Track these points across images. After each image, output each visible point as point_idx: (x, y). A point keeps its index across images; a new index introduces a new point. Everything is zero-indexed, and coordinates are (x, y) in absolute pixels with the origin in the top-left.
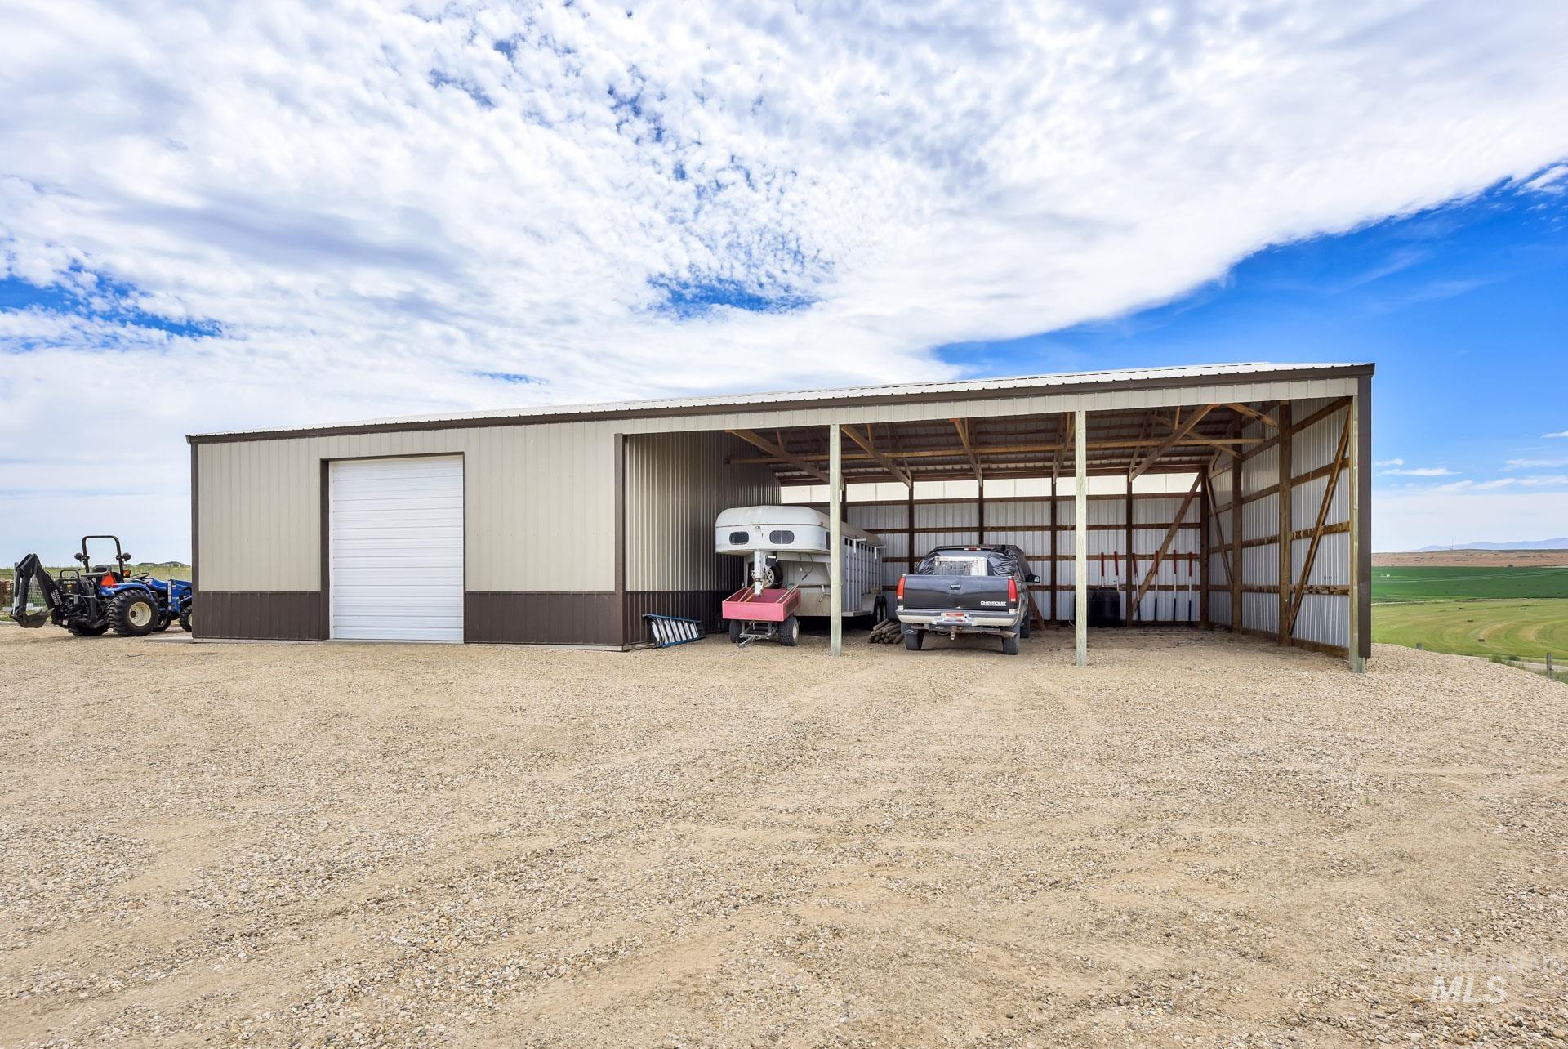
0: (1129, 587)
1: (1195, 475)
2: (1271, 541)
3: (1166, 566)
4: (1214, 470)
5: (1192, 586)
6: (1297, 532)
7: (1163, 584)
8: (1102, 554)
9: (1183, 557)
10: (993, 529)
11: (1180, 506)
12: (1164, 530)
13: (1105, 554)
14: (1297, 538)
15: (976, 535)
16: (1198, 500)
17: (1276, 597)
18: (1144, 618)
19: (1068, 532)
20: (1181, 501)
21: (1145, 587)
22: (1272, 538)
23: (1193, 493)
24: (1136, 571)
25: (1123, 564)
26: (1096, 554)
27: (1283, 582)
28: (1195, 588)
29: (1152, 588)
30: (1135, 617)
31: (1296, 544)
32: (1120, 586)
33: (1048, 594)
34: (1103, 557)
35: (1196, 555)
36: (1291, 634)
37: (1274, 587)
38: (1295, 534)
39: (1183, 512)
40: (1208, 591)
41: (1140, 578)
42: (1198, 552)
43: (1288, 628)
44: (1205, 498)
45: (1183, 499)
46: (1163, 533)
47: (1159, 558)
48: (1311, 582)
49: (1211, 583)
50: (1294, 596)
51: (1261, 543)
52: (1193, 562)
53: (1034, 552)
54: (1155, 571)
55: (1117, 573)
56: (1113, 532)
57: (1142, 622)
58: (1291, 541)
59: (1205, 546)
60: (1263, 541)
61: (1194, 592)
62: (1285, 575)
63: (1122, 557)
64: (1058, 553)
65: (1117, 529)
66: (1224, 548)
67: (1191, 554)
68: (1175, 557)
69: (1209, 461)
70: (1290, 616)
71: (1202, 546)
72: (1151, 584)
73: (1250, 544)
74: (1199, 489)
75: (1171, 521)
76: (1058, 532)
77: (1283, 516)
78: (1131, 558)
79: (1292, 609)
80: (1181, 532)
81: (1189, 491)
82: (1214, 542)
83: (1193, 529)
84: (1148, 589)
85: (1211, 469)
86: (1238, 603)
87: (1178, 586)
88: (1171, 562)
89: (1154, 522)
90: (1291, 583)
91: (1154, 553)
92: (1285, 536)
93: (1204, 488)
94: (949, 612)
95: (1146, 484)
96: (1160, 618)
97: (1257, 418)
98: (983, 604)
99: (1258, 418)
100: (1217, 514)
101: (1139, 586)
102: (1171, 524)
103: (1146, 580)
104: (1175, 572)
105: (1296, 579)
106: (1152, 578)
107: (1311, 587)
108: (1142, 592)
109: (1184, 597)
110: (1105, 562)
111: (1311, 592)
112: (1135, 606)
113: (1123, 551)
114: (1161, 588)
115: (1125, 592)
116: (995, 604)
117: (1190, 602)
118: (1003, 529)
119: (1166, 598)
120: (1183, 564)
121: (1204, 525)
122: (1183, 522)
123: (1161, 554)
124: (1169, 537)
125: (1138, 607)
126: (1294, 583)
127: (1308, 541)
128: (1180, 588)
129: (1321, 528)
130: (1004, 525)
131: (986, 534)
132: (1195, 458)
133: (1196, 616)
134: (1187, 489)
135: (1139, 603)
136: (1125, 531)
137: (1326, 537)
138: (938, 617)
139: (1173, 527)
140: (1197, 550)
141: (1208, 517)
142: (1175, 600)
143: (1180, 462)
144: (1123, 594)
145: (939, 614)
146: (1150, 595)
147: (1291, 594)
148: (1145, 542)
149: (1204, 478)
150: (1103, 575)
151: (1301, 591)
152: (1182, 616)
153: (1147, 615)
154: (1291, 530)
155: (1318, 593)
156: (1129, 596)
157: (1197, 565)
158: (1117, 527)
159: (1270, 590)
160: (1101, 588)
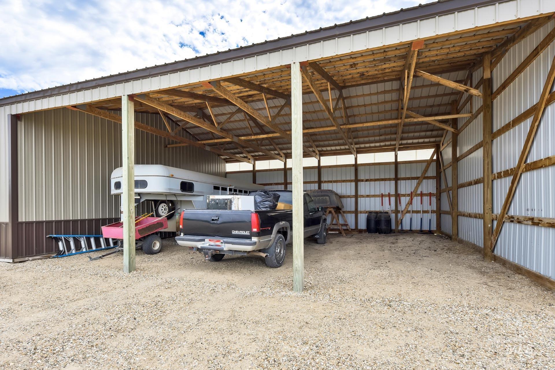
0: (397, 212)
1: (432, 150)
2: (477, 182)
3: (416, 200)
4: (443, 145)
5: (431, 211)
6: (498, 173)
7: (415, 210)
8: (382, 194)
9: (426, 195)
10: (325, 182)
11: (424, 167)
12: (415, 180)
13: (384, 194)
14: (498, 178)
15: (317, 185)
16: (434, 164)
17: (481, 222)
18: (404, 228)
19: (364, 182)
20: (425, 165)
21: (405, 212)
22: (477, 180)
23: (432, 159)
24: (400, 203)
25: (393, 199)
26: (379, 194)
27: (486, 211)
28: (433, 212)
29: (408, 212)
30: (400, 228)
31: (497, 183)
32: (392, 211)
33: (353, 215)
34: (382, 196)
35: (434, 194)
36: (493, 251)
37: (479, 214)
38: (496, 175)
39: (426, 171)
40: (440, 214)
41: (402, 206)
42: (435, 192)
43: (491, 247)
44: (438, 162)
45: (426, 163)
46: (415, 182)
47: (413, 196)
48: (512, 213)
49: (442, 209)
50: (495, 223)
51: (470, 184)
52: (432, 198)
53: (346, 194)
54: (410, 203)
55: (390, 204)
56: (387, 182)
57: (403, 230)
58: (492, 181)
59: (439, 188)
60: (471, 182)
61: (432, 214)
62: (488, 206)
63: (392, 195)
64: (359, 194)
65: (390, 180)
66: (448, 189)
67: (430, 193)
68: (422, 195)
69: (440, 141)
70: (492, 238)
71: (437, 189)
72: (409, 210)
73: (463, 186)
74: (435, 158)
75: (419, 175)
76: (359, 183)
77: (486, 162)
78: (398, 196)
79: (494, 233)
80: (425, 181)
81: (429, 159)
82: (443, 187)
83: (432, 180)
84: (407, 213)
85: (441, 145)
86: (456, 223)
87: (423, 211)
88: (419, 198)
89: (410, 177)
90: (493, 212)
91: (410, 193)
92: (488, 176)
93: (438, 157)
94: (212, 238)
95: (405, 156)
96: (414, 228)
97: (465, 90)
98: (235, 232)
99: (467, 91)
100: (444, 170)
101: (402, 211)
102: (419, 177)
103: (405, 208)
104: (421, 204)
105: (498, 209)
106: (409, 207)
107: (512, 217)
108: (403, 214)
109: (427, 217)
110: (384, 198)
111: (512, 221)
112: (400, 222)
113: (393, 192)
114: (414, 212)
115: (394, 214)
116: (242, 233)
117: (430, 220)
118: (331, 182)
119: (417, 218)
120: (426, 199)
121: (438, 177)
122: (426, 176)
123: (414, 194)
124: (418, 184)
125: (401, 223)
126: (495, 212)
127: (508, 180)
128: (424, 212)
129: (523, 166)
130: (331, 180)
131: (322, 184)
132: (432, 140)
133: (434, 227)
134: (428, 158)
135: (402, 220)
136: (394, 181)
137: (528, 173)
138: (203, 242)
139: (421, 179)
140: (434, 191)
141: (440, 173)
142: (421, 219)
143: (424, 143)
144: (393, 216)
145: (204, 240)
146: (408, 216)
147: (493, 221)
148: (406, 187)
149: (438, 151)
150: (382, 205)
151: (503, 219)
152: (426, 228)
153: (406, 226)
154: (492, 172)
155: (519, 222)
156: (396, 217)
157: (434, 200)
158: (390, 179)
159: (476, 216)
160: (381, 212)
